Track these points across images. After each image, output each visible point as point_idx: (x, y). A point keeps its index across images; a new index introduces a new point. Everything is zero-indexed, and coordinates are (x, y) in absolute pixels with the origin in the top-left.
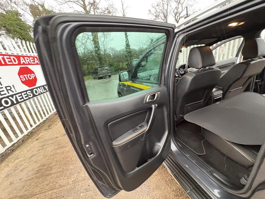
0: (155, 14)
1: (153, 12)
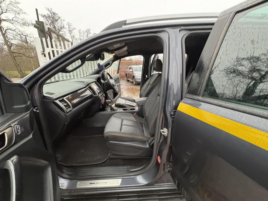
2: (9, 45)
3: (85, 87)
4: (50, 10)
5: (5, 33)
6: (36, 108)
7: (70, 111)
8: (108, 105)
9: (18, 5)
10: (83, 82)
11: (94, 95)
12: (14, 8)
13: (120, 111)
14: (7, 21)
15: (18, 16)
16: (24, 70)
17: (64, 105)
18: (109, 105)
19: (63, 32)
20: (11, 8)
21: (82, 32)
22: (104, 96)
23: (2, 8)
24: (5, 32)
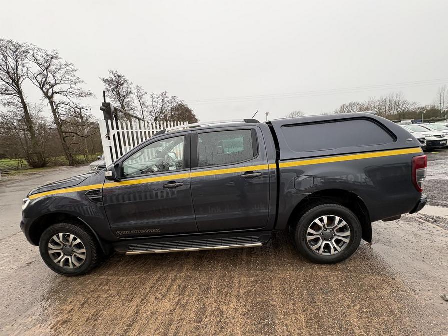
2: (59, 124)
4: (114, 72)
5: (56, 109)
9: (75, 73)
12: (70, 77)
14: (61, 94)
15: (74, 86)
16: (75, 155)
19: (129, 100)
20: (66, 77)
21: (156, 96)
23: (56, 79)
24: (57, 107)
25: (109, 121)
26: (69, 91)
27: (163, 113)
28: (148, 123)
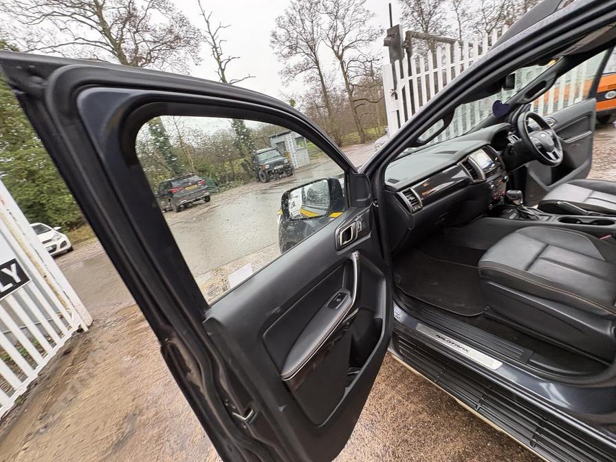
0: (288, 43)
1: (283, 39)
2: (350, 90)
3: (455, 164)
5: (347, 71)
6: (376, 202)
7: (418, 210)
8: (511, 202)
10: (453, 152)
11: (474, 179)
12: (359, 16)
13: (550, 222)
14: (350, 47)
15: (362, 28)
16: (366, 129)
17: (410, 201)
18: (514, 204)
19: (438, 16)
22: (504, 181)
24: (347, 68)
25: (397, 63)
26: (358, 38)
27: (505, 17)
28: (471, 45)
